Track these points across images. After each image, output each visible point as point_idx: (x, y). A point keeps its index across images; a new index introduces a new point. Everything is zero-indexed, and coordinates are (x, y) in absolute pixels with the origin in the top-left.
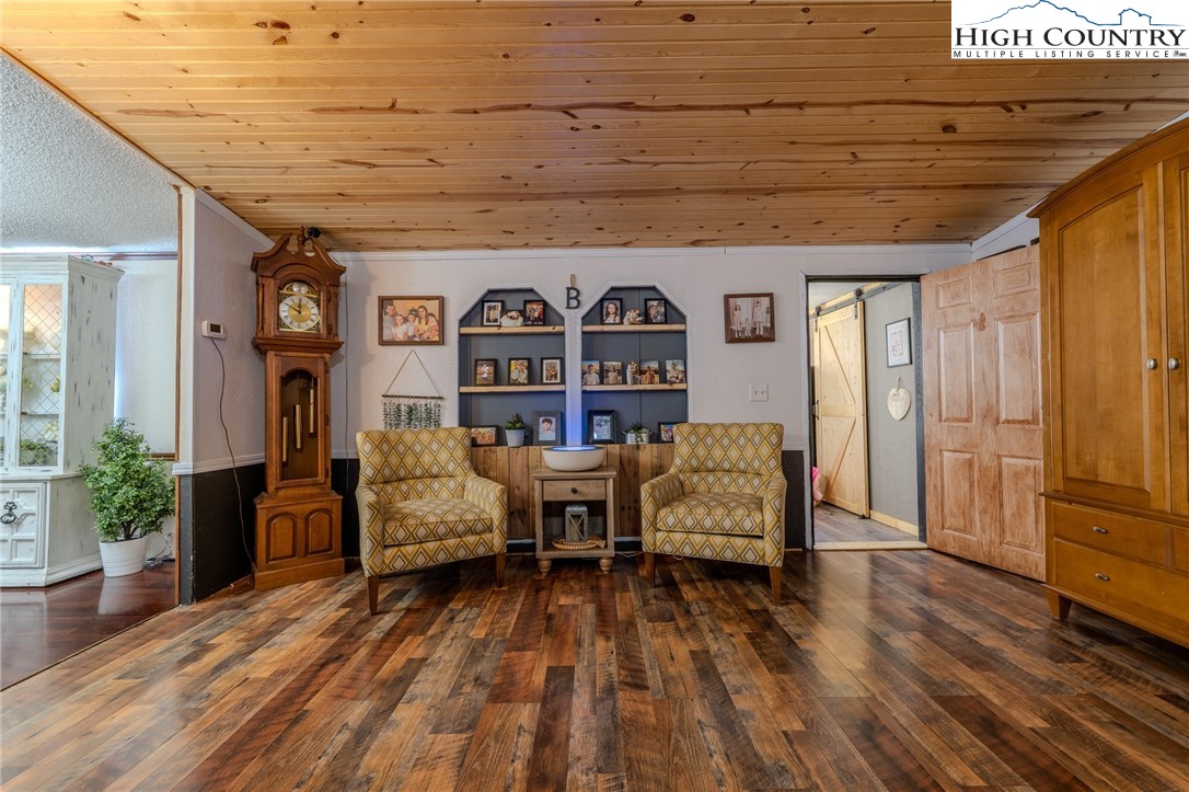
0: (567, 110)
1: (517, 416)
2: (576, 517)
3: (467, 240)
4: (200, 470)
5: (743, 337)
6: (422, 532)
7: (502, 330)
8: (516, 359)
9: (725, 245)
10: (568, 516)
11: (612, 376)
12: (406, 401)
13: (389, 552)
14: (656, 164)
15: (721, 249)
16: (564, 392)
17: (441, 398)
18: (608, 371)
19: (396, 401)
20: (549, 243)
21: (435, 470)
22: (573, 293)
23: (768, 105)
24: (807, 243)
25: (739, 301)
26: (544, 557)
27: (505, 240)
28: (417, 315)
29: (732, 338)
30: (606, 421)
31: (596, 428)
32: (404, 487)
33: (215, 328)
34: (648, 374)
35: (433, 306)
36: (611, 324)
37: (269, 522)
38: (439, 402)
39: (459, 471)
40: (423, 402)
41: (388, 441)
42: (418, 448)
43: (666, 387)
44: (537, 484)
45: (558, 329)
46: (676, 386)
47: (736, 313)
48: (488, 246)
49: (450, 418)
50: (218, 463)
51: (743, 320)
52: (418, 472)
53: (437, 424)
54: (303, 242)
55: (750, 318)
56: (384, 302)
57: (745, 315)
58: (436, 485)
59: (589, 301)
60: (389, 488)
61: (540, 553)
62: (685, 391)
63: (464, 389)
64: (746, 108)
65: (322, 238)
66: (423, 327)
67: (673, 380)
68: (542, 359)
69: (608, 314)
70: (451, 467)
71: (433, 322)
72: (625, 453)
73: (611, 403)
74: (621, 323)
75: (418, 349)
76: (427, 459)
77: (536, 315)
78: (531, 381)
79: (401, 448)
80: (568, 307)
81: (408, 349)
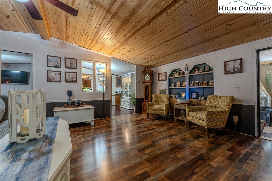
0: (160, 45)
1: (179, 93)
2: (182, 112)
3: (167, 62)
4: (137, 98)
5: (230, 72)
6: (154, 109)
7: (175, 77)
8: (178, 82)
9: (224, 48)
10: (181, 112)
11: (196, 84)
12: (161, 90)
13: (149, 111)
14: (182, 44)
15: (224, 50)
16: (185, 88)
17: (166, 89)
18: (195, 83)
19: (160, 90)
20: (180, 59)
21: (163, 101)
22: (187, 68)
23: (189, 30)
24: (254, 40)
25: (229, 63)
26: (176, 118)
27: (172, 61)
28: (163, 76)
29: (226, 73)
30: (195, 94)
31: (193, 96)
32: (158, 103)
33: (138, 81)
34: (204, 84)
35: (165, 74)
36: (196, 73)
37: (144, 105)
38: (166, 90)
39: (166, 102)
40: (163, 90)
41: (156, 96)
42: (161, 97)
43: (208, 86)
44: (174, 105)
45: (184, 75)
46: (211, 86)
47: (228, 66)
48: (171, 62)
49: (167, 93)
50: (140, 97)
51: (230, 67)
52: (161, 101)
53: (166, 94)
54: (147, 68)
55: (233, 67)
56: (159, 74)
57: (231, 66)
58: (163, 103)
59: (190, 69)
60: (156, 103)
61: (174, 117)
62: (213, 87)
63: (169, 88)
64: (187, 32)
65: (150, 67)
66: (164, 78)
67: (211, 85)
68: (183, 82)
69: (195, 71)
70: (165, 101)
71: (165, 77)
72: (198, 101)
73: (197, 90)
74: (198, 73)
75: (163, 81)
76: (162, 99)
77: (181, 73)
78: (180, 86)
79: (158, 97)
80: (186, 71)
81: (162, 81)
